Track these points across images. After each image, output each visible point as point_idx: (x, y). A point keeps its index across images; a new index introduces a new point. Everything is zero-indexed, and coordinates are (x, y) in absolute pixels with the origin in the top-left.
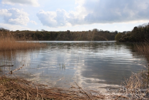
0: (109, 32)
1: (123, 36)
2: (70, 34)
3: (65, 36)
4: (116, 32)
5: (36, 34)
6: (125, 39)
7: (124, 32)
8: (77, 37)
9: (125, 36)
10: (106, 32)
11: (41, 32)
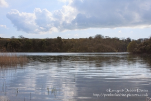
0: (118, 39)
1: (138, 45)
2: (62, 43)
3: (53, 45)
4: (129, 40)
5: (11, 42)
6: (141, 49)
7: (140, 40)
8: (72, 47)
9: (141, 45)
10: (114, 39)
11: (19, 39)
